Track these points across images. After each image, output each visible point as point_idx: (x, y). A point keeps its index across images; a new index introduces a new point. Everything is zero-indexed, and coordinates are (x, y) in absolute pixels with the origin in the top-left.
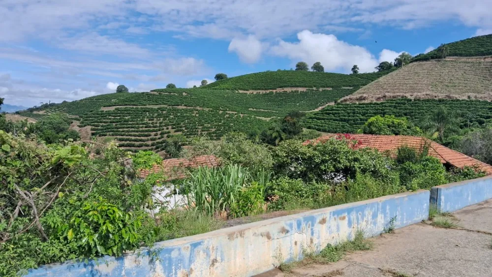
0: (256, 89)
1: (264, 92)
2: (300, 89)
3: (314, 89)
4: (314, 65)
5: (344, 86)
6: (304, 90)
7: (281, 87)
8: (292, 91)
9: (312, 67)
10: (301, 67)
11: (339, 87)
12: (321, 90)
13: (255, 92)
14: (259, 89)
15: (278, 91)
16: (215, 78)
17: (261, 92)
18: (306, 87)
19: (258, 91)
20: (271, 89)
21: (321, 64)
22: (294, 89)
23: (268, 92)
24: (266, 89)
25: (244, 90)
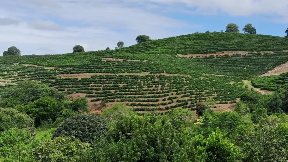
0: (194, 53)
1: (204, 56)
2: (242, 53)
3: (255, 52)
4: (246, 26)
5: (284, 49)
6: (246, 53)
7: (220, 51)
8: (233, 55)
9: (243, 29)
10: (231, 28)
11: (280, 50)
12: (262, 53)
13: (195, 56)
14: (198, 53)
15: (219, 55)
16: (136, 40)
17: (201, 56)
18: (246, 50)
19: (198, 55)
20: (210, 53)
21: (253, 26)
22: (235, 53)
23: (208, 55)
24: (205, 53)
25: (183, 54)
